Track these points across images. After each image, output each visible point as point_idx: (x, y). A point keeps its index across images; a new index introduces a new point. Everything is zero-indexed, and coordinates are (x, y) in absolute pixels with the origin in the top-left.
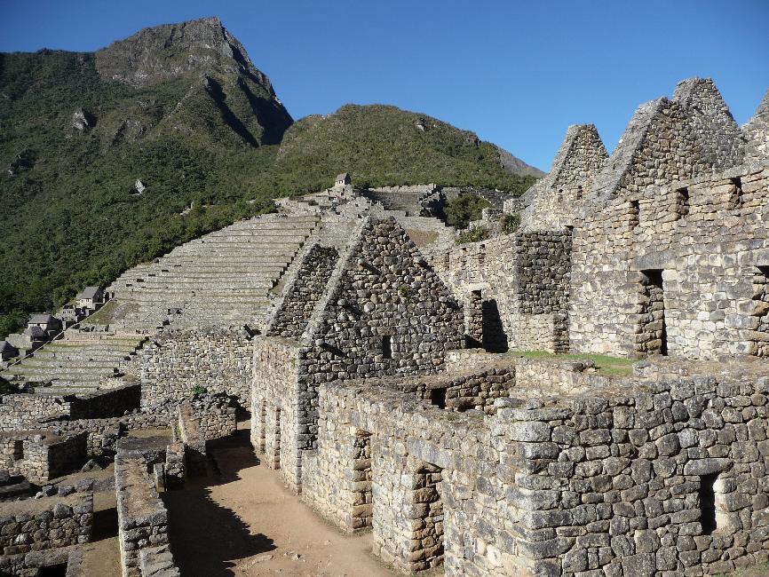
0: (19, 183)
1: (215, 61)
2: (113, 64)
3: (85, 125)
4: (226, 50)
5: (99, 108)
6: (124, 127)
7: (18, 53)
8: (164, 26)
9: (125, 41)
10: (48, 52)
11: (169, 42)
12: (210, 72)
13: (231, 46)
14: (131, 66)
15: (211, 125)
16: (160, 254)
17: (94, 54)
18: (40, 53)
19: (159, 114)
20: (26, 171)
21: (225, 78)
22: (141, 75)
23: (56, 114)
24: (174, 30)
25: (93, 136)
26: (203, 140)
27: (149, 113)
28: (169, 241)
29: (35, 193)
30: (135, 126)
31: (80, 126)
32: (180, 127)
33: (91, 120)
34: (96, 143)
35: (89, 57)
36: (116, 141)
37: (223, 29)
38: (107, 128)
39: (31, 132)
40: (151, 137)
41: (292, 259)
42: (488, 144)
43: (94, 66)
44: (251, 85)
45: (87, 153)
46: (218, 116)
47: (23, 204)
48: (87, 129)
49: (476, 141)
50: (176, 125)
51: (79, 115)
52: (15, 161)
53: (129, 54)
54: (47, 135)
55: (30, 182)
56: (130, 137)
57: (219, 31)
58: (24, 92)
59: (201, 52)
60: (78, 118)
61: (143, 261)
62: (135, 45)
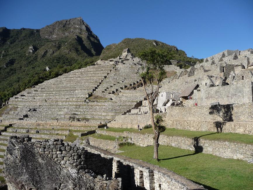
0: (7, 70)
1: (80, 31)
2: (46, 33)
3: (33, 51)
4: (84, 27)
5: (38, 45)
6: (47, 51)
7: (14, 29)
8: (63, 20)
9: (50, 25)
10: (24, 29)
11: (65, 25)
12: (78, 34)
13: (85, 26)
14: (51, 33)
15: (77, 50)
16: (36, 84)
17: (40, 30)
18: (21, 29)
19: (59, 47)
20: (11, 66)
21: (83, 36)
22: (55, 36)
23: (24, 47)
24: (67, 21)
25: (36, 55)
26: (74, 55)
27: (56, 47)
28: (42, 78)
29: (13, 74)
30: (51, 51)
31: (31, 51)
32: (66, 51)
33: (35, 49)
34: (36, 57)
35: (38, 31)
36: (43, 56)
37: (83, 21)
38: (41, 52)
39: (14, 53)
40: (55, 54)
41: (100, 83)
42: (181, 51)
43: (39, 33)
44: (92, 39)
45: (33, 60)
46: (79, 48)
47: (8, 77)
48: (34, 52)
49: (177, 49)
50: (64, 50)
51: (31, 47)
52: (7, 62)
53: (51, 30)
54: (20, 54)
55: (12, 70)
56: (48, 55)
57: (82, 21)
58: (15, 41)
59: (75, 28)
60: (31, 49)
61: (28, 88)
62: (53, 26)
